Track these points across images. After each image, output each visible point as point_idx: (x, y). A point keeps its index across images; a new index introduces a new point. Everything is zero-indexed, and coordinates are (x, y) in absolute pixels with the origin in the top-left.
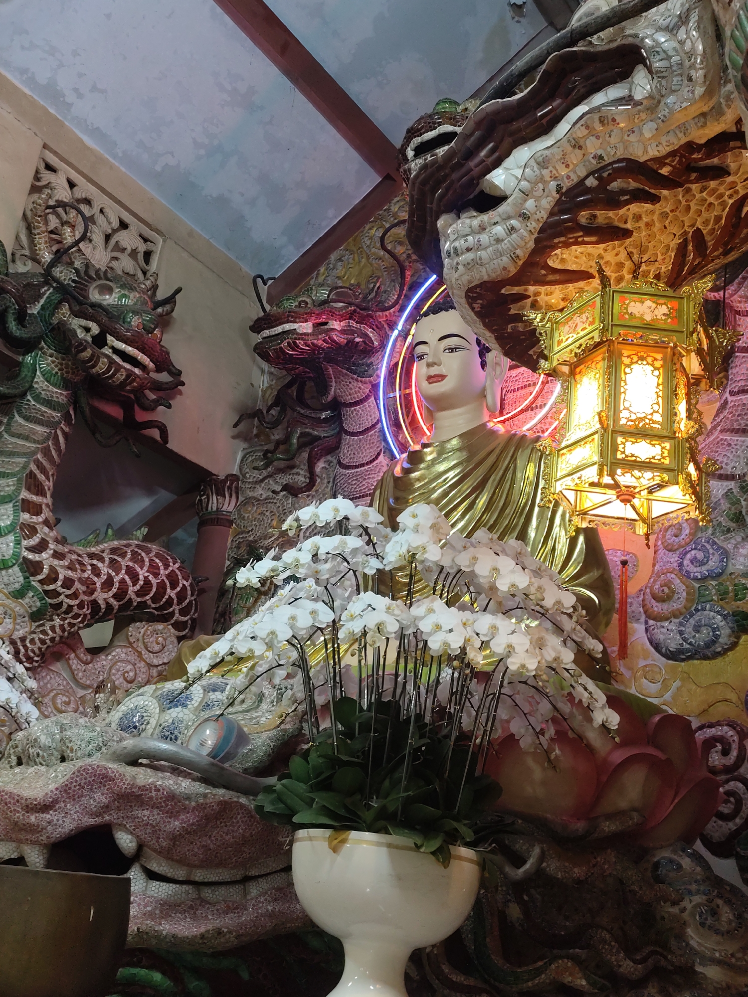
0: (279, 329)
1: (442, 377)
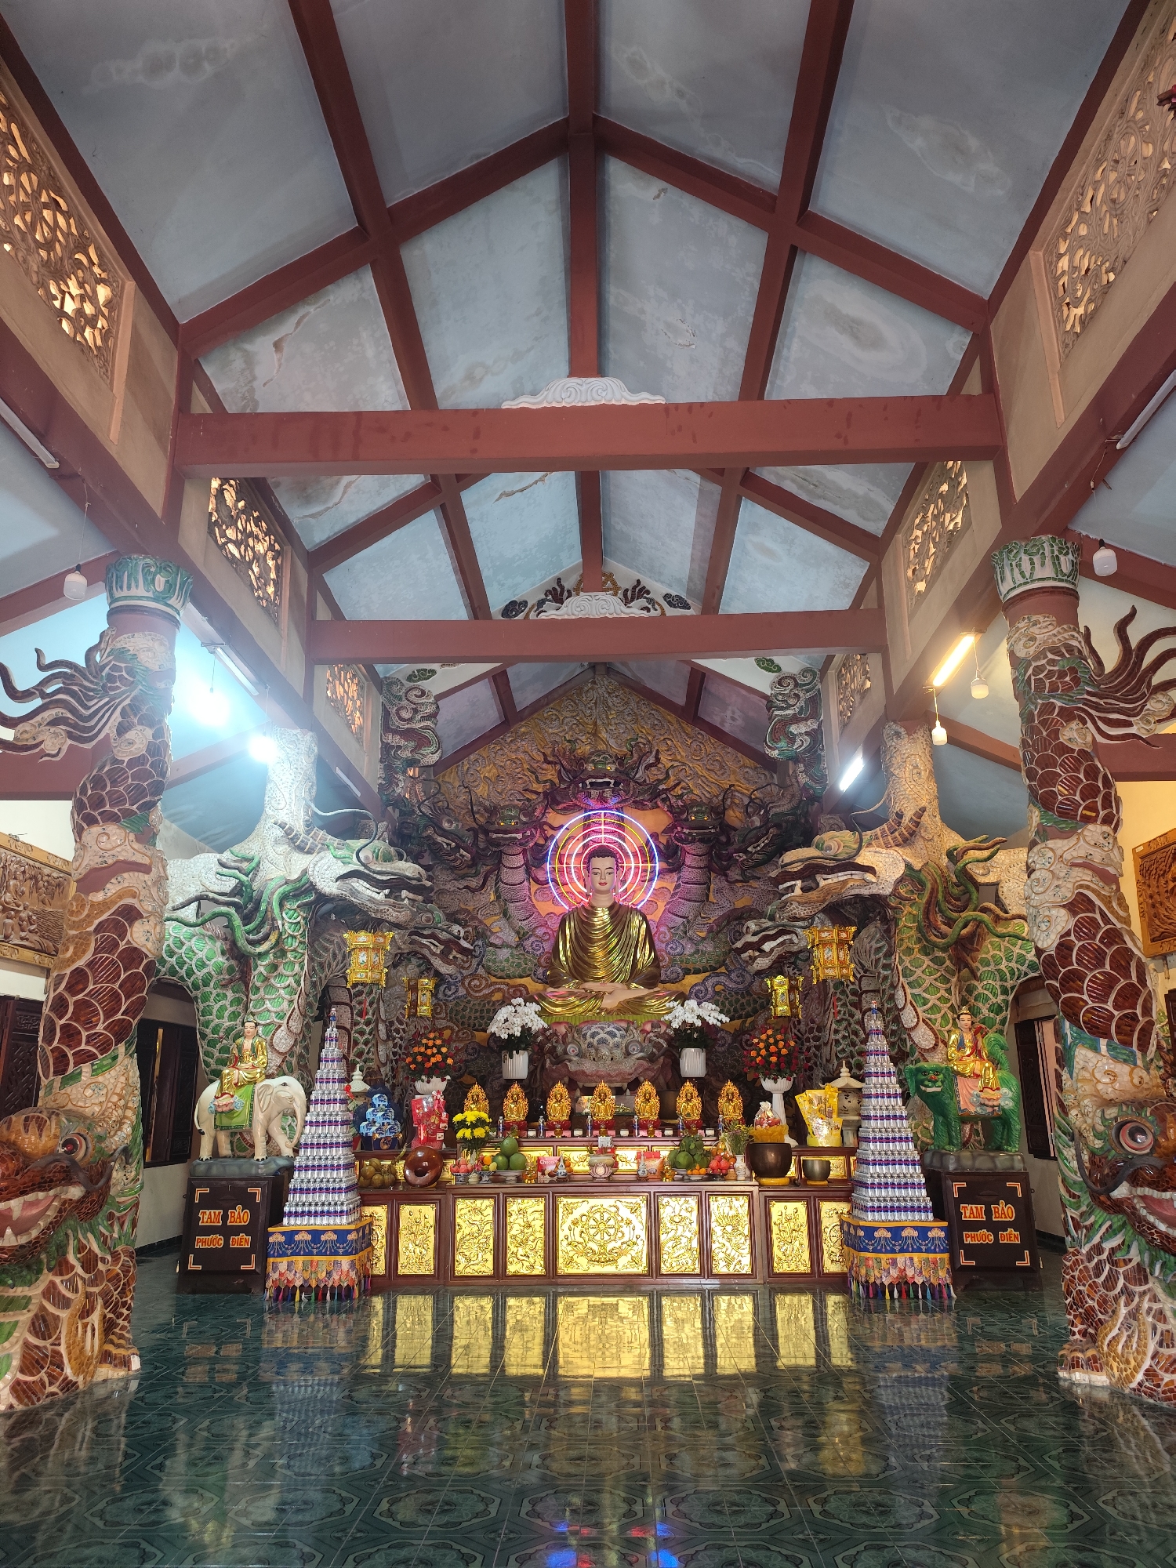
0: (509, 835)
1: (605, 883)
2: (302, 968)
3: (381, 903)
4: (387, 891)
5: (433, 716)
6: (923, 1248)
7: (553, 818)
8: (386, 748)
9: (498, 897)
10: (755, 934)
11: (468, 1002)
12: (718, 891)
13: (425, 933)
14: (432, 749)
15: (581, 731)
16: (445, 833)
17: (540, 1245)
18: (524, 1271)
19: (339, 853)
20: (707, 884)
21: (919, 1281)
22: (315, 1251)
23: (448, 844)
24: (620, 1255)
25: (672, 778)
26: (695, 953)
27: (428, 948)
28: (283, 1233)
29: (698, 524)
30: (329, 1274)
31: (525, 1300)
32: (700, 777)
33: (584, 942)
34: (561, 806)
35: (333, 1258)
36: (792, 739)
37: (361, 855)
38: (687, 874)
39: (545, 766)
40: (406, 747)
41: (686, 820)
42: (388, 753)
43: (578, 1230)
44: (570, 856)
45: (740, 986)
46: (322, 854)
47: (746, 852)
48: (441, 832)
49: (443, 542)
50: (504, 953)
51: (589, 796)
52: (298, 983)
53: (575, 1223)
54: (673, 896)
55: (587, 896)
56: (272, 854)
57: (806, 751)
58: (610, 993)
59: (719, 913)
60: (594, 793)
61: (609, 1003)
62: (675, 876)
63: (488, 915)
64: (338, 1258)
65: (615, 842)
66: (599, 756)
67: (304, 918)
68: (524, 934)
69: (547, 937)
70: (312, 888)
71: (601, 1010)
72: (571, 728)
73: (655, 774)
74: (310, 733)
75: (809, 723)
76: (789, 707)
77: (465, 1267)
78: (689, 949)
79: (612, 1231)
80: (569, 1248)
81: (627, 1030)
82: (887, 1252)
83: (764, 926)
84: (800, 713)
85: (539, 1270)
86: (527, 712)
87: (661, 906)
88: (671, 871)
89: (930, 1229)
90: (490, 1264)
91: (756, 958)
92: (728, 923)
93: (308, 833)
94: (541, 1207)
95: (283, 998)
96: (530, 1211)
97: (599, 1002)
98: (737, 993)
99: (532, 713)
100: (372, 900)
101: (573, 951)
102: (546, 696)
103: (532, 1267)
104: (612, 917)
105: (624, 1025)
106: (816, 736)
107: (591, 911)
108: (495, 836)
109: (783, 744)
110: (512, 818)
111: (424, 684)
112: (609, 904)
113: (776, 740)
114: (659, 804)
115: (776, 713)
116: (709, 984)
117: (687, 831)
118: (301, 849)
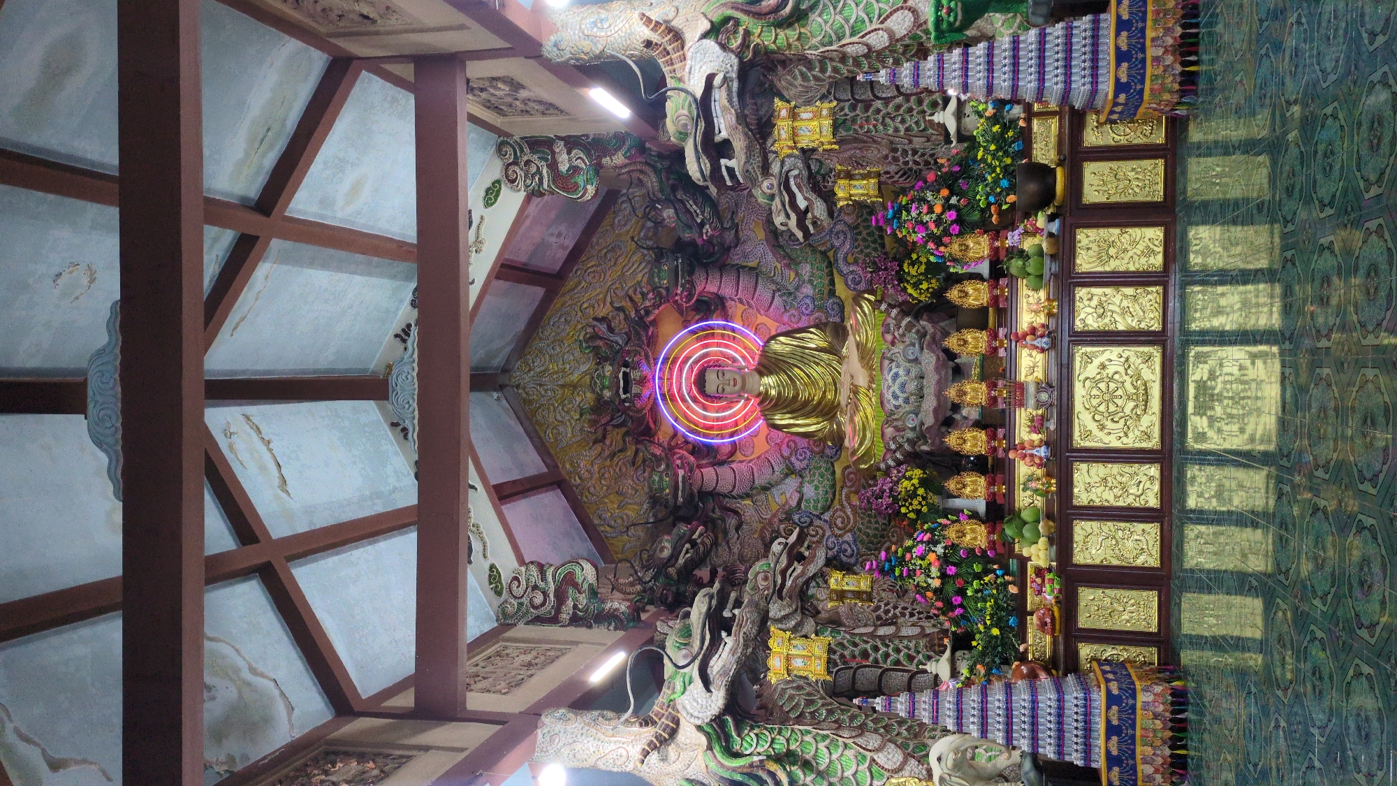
0: (680, 484)
1: (735, 379)
2: (809, 732)
3: (737, 641)
4: (724, 634)
5: (541, 568)
6: (1140, 25)
7: (663, 436)
8: (575, 620)
9: (748, 496)
10: (788, 216)
11: (860, 530)
12: (746, 256)
13: (779, 581)
14: (578, 570)
15: (570, 402)
16: (674, 556)
17: (1127, 469)
18: (1157, 487)
19: (679, 687)
20: (739, 269)
21: (1179, 31)
22: (1130, 732)
23: (687, 552)
24: (1139, 377)
25: (623, 304)
26: (812, 284)
27: (797, 578)
28: (1109, 769)
29: (325, 266)
30: (1156, 716)
31: (1189, 488)
32: (623, 274)
33: (798, 404)
34: (652, 426)
35: (1139, 712)
36: (575, 170)
37: (680, 664)
38: (727, 290)
39: (608, 442)
40: (575, 600)
41: (667, 289)
42: (581, 619)
43: (1110, 425)
44: (705, 418)
45: (849, 236)
46: (679, 707)
47: (702, 225)
48: (673, 561)
49: (336, 558)
50: (809, 491)
51: (638, 396)
52: (825, 737)
53: (1102, 428)
54: (750, 306)
55: (748, 400)
56: (678, 766)
57: (589, 155)
58: (852, 376)
59: (770, 256)
60: (635, 389)
61: (862, 380)
62: (729, 303)
63: (768, 507)
64: (1139, 705)
65: (692, 368)
66: (595, 383)
67: (752, 728)
68: (788, 468)
69: (792, 445)
70: (718, 720)
71: (870, 388)
72: (567, 412)
73: (619, 322)
74: (543, 718)
75: (557, 150)
76: (539, 171)
77: (1151, 555)
78: (808, 290)
79: (1112, 386)
80: (1131, 435)
81: (892, 361)
82: (1144, 67)
83: (780, 206)
84: (546, 160)
85: (1154, 470)
86: (548, 461)
87: (762, 319)
88: (724, 307)
89: (1119, 17)
90: (1147, 527)
91: (814, 217)
92: (781, 247)
93: (654, 723)
94: (1084, 466)
95: (842, 755)
96: (1088, 480)
97: (862, 390)
98: (856, 240)
99: (549, 454)
100: (733, 651)
101: (807, 416)
102: (531, 438)
103: (1151, 478)
104: (770, 372)
105: (886, 362)
106: (572, 143)
107: (764, 398)
108: (680, 500)
109: (580, 180)
110: (661, 479)
111: (505, 577)
112: (757, 376)
113: (576, 187)
114: (651, 318)
115: (545, 186)
116: (845, 270)
117: (679, 290)
118: (673, 733)
